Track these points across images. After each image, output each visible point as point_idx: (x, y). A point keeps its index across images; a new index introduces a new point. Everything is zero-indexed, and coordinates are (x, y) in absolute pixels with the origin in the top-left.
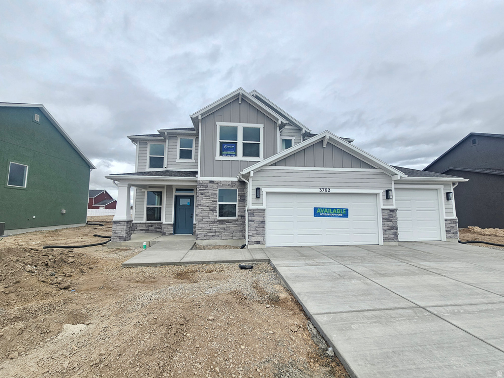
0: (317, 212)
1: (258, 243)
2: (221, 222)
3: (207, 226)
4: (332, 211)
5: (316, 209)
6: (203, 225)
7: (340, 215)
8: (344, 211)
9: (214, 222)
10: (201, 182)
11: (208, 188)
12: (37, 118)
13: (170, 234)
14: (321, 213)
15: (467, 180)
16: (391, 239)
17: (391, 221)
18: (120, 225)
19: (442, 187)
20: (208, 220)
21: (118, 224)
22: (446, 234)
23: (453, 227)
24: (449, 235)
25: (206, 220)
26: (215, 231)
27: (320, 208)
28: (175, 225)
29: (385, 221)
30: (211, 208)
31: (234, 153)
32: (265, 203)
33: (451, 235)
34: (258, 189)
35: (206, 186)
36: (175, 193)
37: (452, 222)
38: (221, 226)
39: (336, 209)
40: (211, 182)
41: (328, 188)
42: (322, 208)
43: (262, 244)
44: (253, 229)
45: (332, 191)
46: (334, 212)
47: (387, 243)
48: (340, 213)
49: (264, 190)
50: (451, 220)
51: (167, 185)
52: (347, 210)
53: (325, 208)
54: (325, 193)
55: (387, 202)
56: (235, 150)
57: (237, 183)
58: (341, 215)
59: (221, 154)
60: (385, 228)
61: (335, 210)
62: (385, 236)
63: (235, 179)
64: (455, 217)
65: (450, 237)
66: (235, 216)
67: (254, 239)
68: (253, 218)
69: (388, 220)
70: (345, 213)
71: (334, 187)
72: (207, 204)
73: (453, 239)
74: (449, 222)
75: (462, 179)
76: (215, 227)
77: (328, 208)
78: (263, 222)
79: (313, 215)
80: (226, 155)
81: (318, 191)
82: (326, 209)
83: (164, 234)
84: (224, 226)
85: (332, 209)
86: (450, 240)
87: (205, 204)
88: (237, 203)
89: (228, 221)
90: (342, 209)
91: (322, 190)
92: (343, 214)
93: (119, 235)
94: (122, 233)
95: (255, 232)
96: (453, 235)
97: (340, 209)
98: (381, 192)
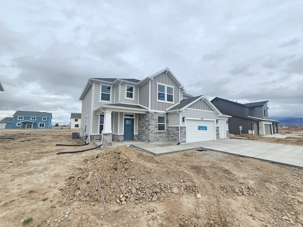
2: (160, 133)
3: (154, 135)
5: (199, 127)
6: (152, 135)
9: (157, 133)
10: (151, 112)
11: (154, 116)
13: (122, 141)
15: (232, 117)
17: (218, 131)
18: (108, 136)
19: (226, 119)
21: (107, 136)
22: (227, 135)
23: (228, 133)
25: (154, 132)
26: (157, 138)
28: (124, 136)
30: (156, 126)
31: (164, 99)
32: (186, 124)
34: (183, 118)
35: (153, 115)
36: (124, 117)
38: (159, 135)
40: (155, 113)
43: (185, 142)
45: (204, 119)
47: (217, 140)
49: (185, 119)
51: (120, 112)
56: (164, 97)
57: (165, 114)
58: (205, 129)
59: (159, 99)
62: (217, 137)
63: (164, 112)
64: (228, 130)
65: (227, 137)
66: (164, 130)
67: (183, 140)
68: (182, 131)
72: (154, 124)
75: (230, 116)
76: (158, 135)
78: (185, 132)
80: (161, 99)
83: (118, 141)
84: (161, 135)
85: (203, 127)
87: (153, 124)
88: (165, 124)
89: (162, 133)
90: (206, 127)
91: (201, 119)
93: (108, 142)
94: (110, 141)
95: (183, 137)
98: (215, 120)
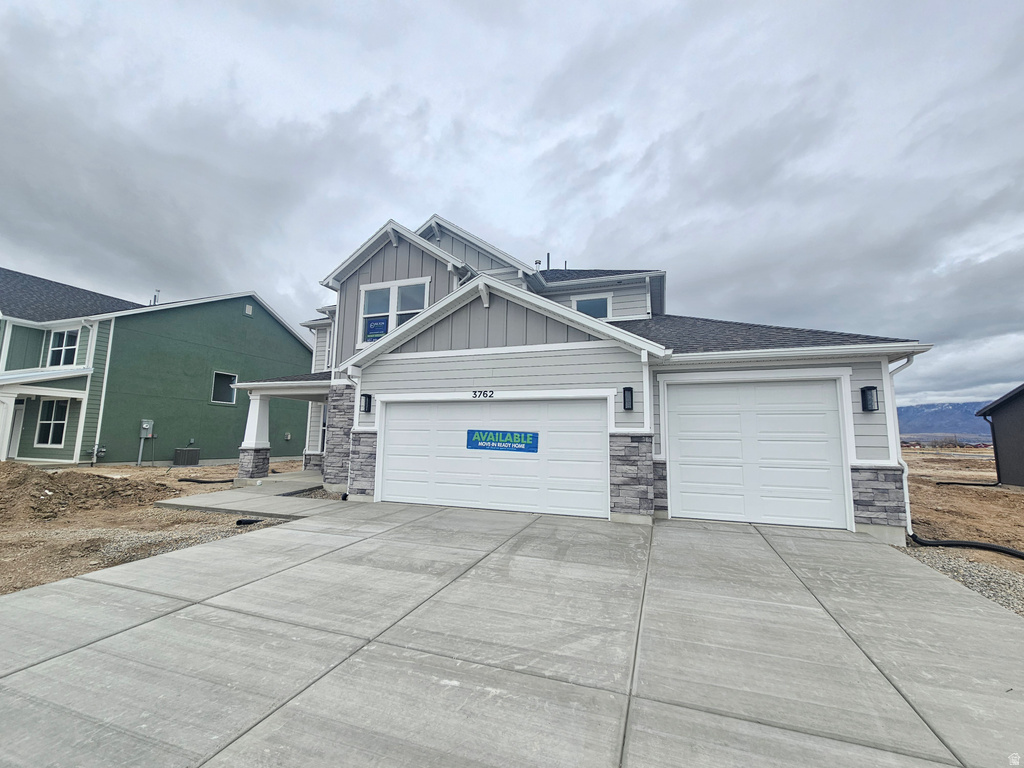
0: (474, 440)
1: (363, 492)
4: (504, 438)
5: (471, 433)
6: (333, 459)
7: (520, 446)
8: (529, 439)
10: (335, 388)
11: (344, 396)
12: (249, 310)
14: (481, 441)
16: (629, 507)
17: (634, 463)
18: (247, 454)
19: (845, 374)
20: (340, 450)
22: (856, 509)
23: (885, 491)
24: (866, 514)
25: (338, 451)
27: (479, 431)
29: (618, 462)
30: (346, 430)
32: (378, 421)
33: (874, 515)
34: (368, 398)
35: (341, 395)
37: (881, 476)
39: (512, 433)
40: (348, 386)
41: (489, 389)
42: (484, 432)
43: (368, 494)
44: (356, 468)
45: (498, 395)
46: (506, 439)
47: (620, 517)
48: (520, 443)
49: (378, 399)
50: (876, 470)
52: (535, 436)
53: (489, 432)
54: (484, 400)
55: (624, 417)
56: (384, 328)
58: (523, 446)
59: (363, 339)
60: (617, 480)
61: (509, 435)
62: (616, 500)
65: (871, 521)
67: (358, 485)
68: (358, 448)
69: (625, 460)
70: (531, 443)
71: (502, 387)
73: (887, 529)
74: (867, 475)
77: (494, 432)
78: (373, 456)
79: (466, 444)
80: (372, 340)
81: (469, 396)
82: (491, 434)
85: (505, 433)
86: (870, 529)
87: (338, 424)
90: (526, 434)
91: (478, 394)
92: (526, 444)
93: (245, 469)
95: (360, 473)
96: (883, 515)
97: (520, 433)
98: (612, 394)
